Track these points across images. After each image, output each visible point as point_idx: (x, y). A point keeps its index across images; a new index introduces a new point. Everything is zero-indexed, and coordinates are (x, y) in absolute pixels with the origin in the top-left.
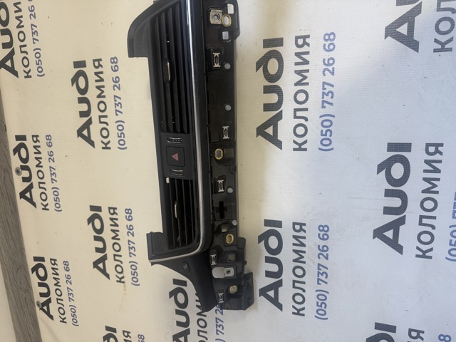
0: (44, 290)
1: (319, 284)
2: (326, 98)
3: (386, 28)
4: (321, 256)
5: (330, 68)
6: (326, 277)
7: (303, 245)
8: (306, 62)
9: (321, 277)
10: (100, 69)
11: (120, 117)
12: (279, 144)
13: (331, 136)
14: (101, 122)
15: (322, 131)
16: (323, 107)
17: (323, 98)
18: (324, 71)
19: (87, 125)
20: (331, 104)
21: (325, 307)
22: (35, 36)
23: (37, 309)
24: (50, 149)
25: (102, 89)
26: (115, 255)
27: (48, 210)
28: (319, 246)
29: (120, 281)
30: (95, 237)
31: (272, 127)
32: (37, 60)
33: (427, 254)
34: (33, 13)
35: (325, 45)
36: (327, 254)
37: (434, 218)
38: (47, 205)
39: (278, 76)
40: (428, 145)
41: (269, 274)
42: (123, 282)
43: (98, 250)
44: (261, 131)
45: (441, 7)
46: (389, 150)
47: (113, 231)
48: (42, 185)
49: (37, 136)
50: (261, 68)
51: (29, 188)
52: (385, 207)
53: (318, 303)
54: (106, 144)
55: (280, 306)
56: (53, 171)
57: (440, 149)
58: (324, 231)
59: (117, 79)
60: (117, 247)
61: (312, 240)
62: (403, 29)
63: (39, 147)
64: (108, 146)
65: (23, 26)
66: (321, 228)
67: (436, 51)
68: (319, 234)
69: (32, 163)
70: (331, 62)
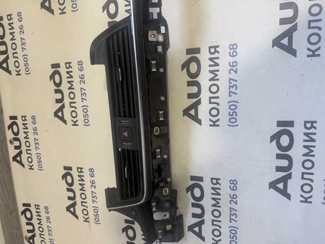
0: (31, 228)
1: (231, 222)
2: (232, 90)
3: (273, 41)
4: (232, 202)
5: (234, 69)
6: (236, 217)
7: (219, 194)
8: (217, 65)
9: (232, 217)
10: (70, 69)
11: (85, 103)
12: (199, 122)
13: (236, 116)
14: (71, 107)
15: (230, 112)
16: (230, 96)
17: (230, 89)
18: (230, 71)
19: (61, 109)
20: (236, 94)
21: (236, 239)
22: (24, 46)
23: (25, 241)
24: (34, 126)
25: (72, 83)
26: (82, 202)
27: (33, 169)
28: (230, 195)
29: (86, 220)
30: (67, 188)
31: (194, 110)
32: (25, 63)
33: (308, 200)
34: (22, 30)
35: (230, 52)
36: (236, 201)
37: (313, 174)
38: (32, 166)
39: (197, 74)
40: (306, 122)
41: (194, 215)
42: (89, 222)
43: (70, 198)
44: (186, 112)
45: (311, 26)
46: (278, 126)
47: (80, 184)
48: (28, 152)
49: (25, 117)
50: (185, 69)
51: (20, 154)
52: (276, 167)
53: (230, 236)
54: (75, 122)
55: (203, 239)
56: (37, 141)
57: (314, 125)
58: (234, 184)
59: (83, 77)
60: (83, 196)
61: (225, 190)
62: (285, 41)
63: (27, 124)
64: (77, 123)
65: (15, 39)
66: (232, 182)
67: (308, 56)
68: (230, 186)
69: (21, 136)
70: (235, 64)
